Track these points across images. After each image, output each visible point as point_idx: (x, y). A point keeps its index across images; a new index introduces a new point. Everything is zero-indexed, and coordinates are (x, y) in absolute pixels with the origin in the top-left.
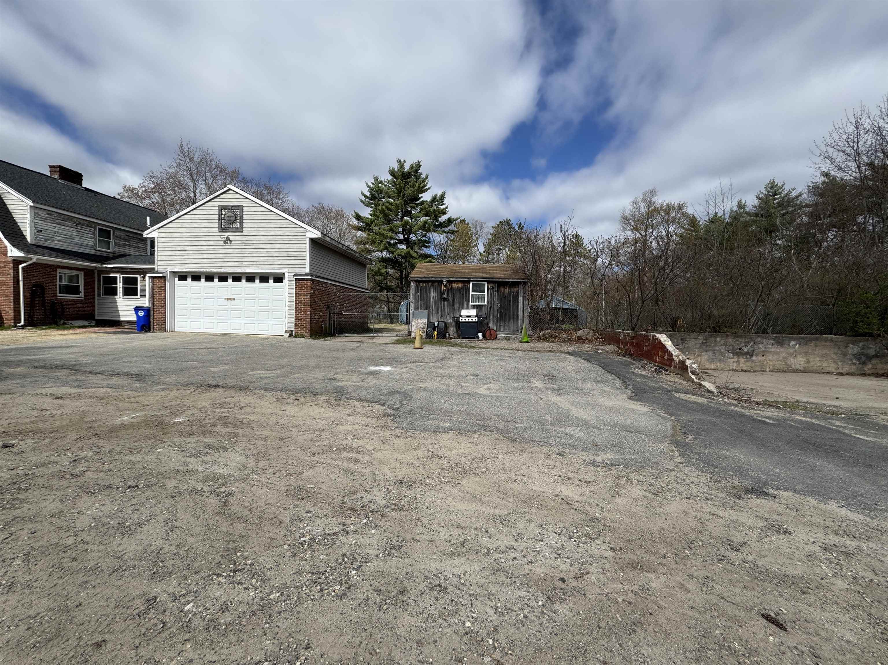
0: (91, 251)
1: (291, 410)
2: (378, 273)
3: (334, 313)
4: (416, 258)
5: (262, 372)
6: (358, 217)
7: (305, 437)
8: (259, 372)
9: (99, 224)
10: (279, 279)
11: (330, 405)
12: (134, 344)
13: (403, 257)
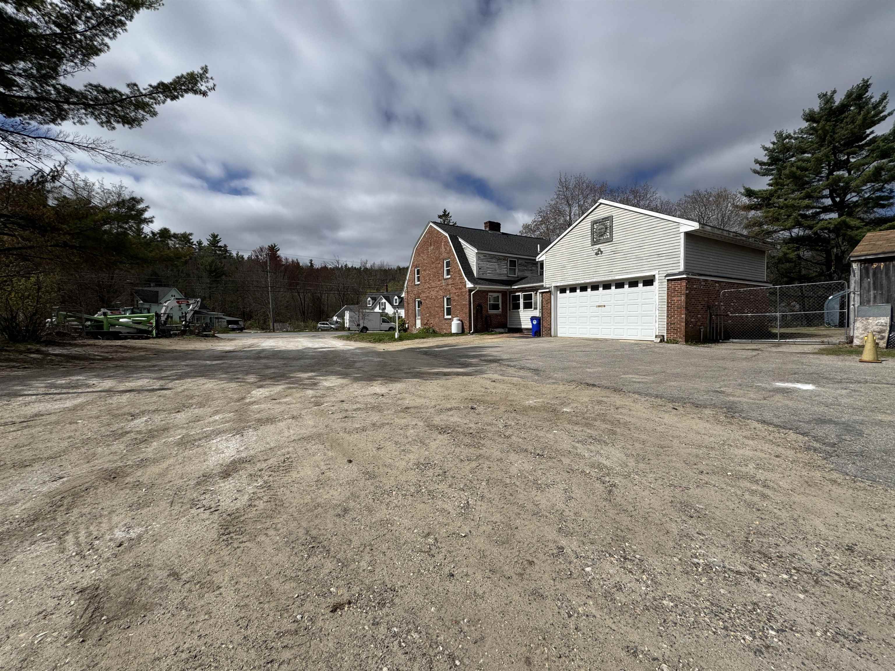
0: (505, 278)
1: (669, 418)
2: (785, 259)
3: (717, 315)
4: (858, 228)
5: (633, 376)
6: (749, 193)
7: (689, 451)
8: (631, 376)
9: (509, 257)
10: (649, 282)
11: (719, 422)
12: (531, 346)
13: (830, 231)
